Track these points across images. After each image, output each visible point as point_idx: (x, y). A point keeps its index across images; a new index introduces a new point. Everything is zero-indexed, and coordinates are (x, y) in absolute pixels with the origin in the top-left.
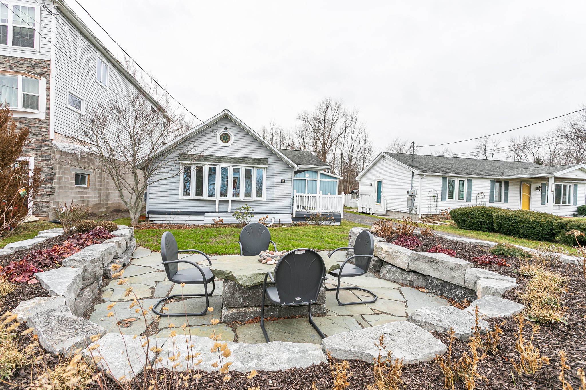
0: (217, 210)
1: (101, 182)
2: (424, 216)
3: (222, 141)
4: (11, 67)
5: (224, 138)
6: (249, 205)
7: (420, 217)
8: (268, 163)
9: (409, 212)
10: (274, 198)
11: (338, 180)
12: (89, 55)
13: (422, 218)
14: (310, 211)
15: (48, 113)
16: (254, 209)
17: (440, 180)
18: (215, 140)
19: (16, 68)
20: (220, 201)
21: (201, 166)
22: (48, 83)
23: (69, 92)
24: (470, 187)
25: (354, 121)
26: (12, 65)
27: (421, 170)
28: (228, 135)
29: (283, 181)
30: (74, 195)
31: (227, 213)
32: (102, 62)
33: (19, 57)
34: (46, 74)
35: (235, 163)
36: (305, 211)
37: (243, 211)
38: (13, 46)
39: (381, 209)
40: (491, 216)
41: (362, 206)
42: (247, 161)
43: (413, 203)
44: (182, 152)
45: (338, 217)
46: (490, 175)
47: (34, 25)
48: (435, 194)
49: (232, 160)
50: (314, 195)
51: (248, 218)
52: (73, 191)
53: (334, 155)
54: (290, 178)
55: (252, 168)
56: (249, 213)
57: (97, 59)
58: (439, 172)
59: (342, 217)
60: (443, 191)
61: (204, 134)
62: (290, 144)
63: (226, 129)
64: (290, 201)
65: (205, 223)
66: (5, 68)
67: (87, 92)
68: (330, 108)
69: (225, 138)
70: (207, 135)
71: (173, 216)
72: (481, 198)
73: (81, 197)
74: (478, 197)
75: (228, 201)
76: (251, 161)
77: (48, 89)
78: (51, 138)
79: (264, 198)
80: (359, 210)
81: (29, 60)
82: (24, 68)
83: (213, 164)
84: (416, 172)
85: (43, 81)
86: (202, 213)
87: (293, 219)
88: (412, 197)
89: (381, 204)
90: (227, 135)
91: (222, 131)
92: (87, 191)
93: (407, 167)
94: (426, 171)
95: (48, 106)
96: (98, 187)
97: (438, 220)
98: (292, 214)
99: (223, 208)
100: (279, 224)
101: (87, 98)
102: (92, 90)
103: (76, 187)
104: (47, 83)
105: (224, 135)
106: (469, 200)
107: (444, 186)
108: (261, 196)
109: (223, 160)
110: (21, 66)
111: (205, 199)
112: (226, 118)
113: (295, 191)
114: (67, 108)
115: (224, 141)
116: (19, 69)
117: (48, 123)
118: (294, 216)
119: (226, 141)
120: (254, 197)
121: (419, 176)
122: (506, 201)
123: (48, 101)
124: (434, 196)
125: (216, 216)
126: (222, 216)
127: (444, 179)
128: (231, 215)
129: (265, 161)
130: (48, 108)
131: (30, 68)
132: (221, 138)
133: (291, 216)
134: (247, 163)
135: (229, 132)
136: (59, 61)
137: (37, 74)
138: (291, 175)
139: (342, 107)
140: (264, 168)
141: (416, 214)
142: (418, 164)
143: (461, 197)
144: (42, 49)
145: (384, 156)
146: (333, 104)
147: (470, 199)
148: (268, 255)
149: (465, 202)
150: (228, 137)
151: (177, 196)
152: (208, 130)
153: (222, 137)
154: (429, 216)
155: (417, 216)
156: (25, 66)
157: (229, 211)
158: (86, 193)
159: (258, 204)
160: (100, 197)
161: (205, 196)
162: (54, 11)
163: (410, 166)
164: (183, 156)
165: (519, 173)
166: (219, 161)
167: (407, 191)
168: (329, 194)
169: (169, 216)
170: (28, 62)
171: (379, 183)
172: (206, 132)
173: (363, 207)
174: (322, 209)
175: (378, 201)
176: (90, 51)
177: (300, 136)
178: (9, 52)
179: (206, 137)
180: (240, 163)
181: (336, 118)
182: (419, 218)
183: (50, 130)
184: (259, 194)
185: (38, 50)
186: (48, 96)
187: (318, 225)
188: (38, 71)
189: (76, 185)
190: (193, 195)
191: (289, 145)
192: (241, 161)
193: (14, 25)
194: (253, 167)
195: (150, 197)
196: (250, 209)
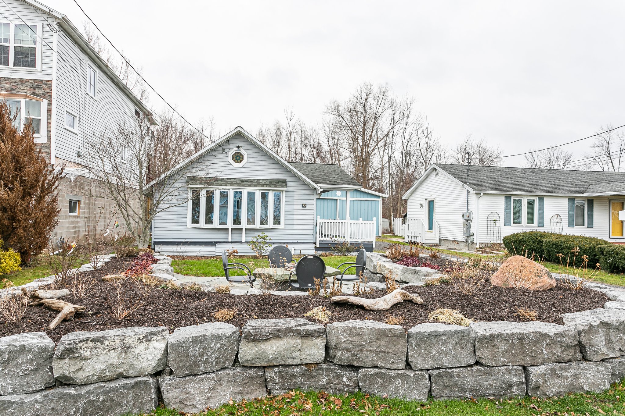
0: (230, 240)
1: (89, 208)
2: (483, 245)
3: (235, 161)
4: (13, 90)
5: (236, 158)
6: (267, 233)
7: (478, 246)
8: (286, 185)
9: (465, 241)
10: (294, 226)
11: (380, 200)
12: (81, 65)
13: (480, 247)
14: (336, 239)
15: (49, 137)
16: (271, 238)
17: (503, 199)
18: (226, 160)
19: (17, 90)
20: (232, 229)
21: (212, 190)
22: (50, 104)
23: (67, 111)
24: (541, 207)
25: (406, 113)
26: (13, 87)
27: (477, 188)
28: (241, 154)
29: (304, 206)
30: (68, 225)
31: (241, 242)
32: (92, 69)
33: (20, 79)
34: (48, 96)
35: (249, 186)
36: (330, 240)
37: (259, 241)
38: (15, 67)
39: (432, 237)
40: (542, 242)
41: (409, 235)
42: (263, 183)
43: (469, 229)
44: (190, 175)
45: (369, 247)
46: (569, 193)
47: (35, 44)
48: (495, 218)
49: (246, 183)
50: (343, 221)
51: (265, 248)
52: (67, 220)
53: (382, 160)
54: (312, 202)
55: (269, 192)
56: (266, 243)
57: (88, 68)
58: (500, 190)
59: (374, 246)
60: (507, 214)
61: (214, 154)
62: (316, 146)
63: (238, 147)
64: (312, 228)
65: (217, 254)
66: (7, 90)
67: (78, 106)
68: (371, 96)
69: (238, 158)
70: (217, 155)
71: (183, 247)
72: (557, 221)
73: (74, 227)
74: (552, 221)
75: (242, 229)
76: (267, 183)
77: (49, 112)
78: (52, 163)
79: (282, 226)
80: (406, 239)
81: (30, 81)
82: (26, 90)
83: (224, 188)
84: (472, 191)
85: (45, 102)
86: (213, 244)
87: (317, 249)
88: (468, 221)
89: (433, 231)
90: (239, 155)
91: (234, 150)
92: (78, 220)
93: (461, 183)
94: (483, 189)
95: (49, 129)
96: (87, 215)
97: (497, 250)
98: (315, 244)
99: (237, 238)
100: (300, 255)
101: (79, 113)
102: (83, 104)
103: (70, 216)
104: (48, 105)
105: (236, 155)
106: (541, 224)
107: (507, 206)
108: (279, 223)
109: (235, 183)
110: (22, 87)
111: (216, 227)
112: (239, 135)
113: (318, 217)
114: (65, 129)
115: (236, 161)
116: (20, 90)
117: (49, 147)
118: (318, 245)
119: (239, 161)
120: (270, 224)
121: (475, 195)
122: (591, 225)
123: (49, 123)
124: (495, 220)
125: (229, 247)
126: (236, 247)
127: (508, 198)
128: (246, 245)
129: (284, 183)
130: (49, 131)
131: (32, 89)
132: (233, 158)
133: (314, 245)
134: (262, 186)
135: (242, 151)
136: (60, 80)
137: (39, 96)
138: (313, 198)
139: (389, 93)
140: (282, 191)
141: (473, 243)
142: (476, 180)
143: (531, 220)
144: (43, 69)
145: (435, 169)
146: (375, 90)
147: (543, 224)
148: (291, 265)
149: (536, 227)
150: (241, 157)
151: (185, 224)
152: (219, 149)
153: (235, 156)
154: (490, 245)
155: (474, 246)
156: (26, 88)
157: (244, 240)
158: (77, 222)
159: (274, 232)
160: (88, 227)
161: (216, 224)
162: (56, 27)
163: (465, 182)
164: (192, 180)
165: (603, 189)
166: (232, 185)
167: (462, 214)
168: (361, 219)
169: (179, 247)
170: (29, 84)
171: (431, 203)
172: (217, 152)
173: (411, 235)
174: (350, 238)
175: (430, 228)
176: (83, 60)
177: (330, 135)
178: (10, 73)
179: (216, 157)
180: (255, 186)
181: (380, 110)
182: (476, 248)
183: (51, 154)
184: (277, 220)
185: (39, 70)
186: (49, 118)
187: (346, 255)
188: (40, 92)
189: (70, 214)
190: (202, 223)
191: (314, 148)
192: (256, 183)
193: (16, 45)
194: (270, 190)
195: (156, 226)
196: (267, 238)
